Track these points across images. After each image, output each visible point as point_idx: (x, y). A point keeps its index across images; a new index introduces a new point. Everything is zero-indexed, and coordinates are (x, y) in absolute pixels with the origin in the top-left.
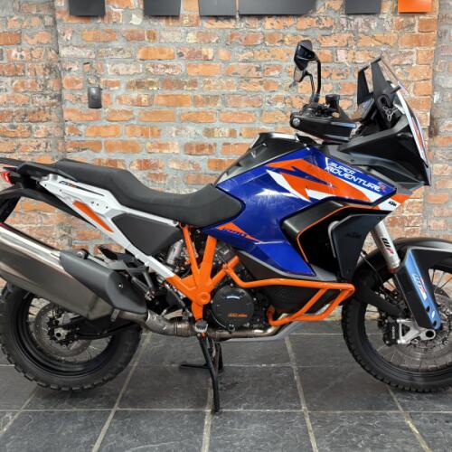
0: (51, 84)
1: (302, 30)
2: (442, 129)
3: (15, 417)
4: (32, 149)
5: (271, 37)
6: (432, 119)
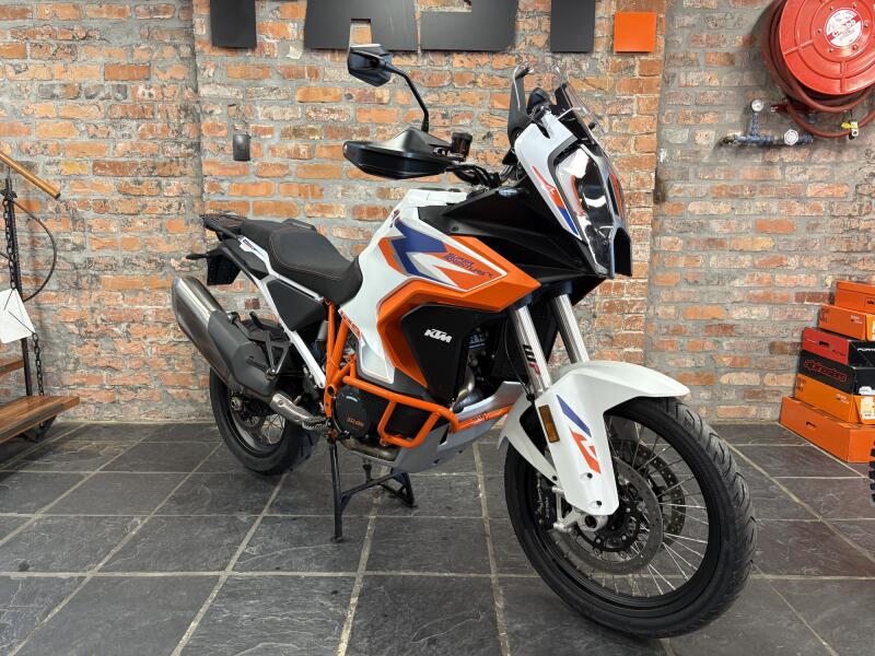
0: (187, 130)
1: (497, 69)
2: (670, 194)
3: (145, 521)
4: (160, 211)
5: (461, 78)
6: (658, 181)
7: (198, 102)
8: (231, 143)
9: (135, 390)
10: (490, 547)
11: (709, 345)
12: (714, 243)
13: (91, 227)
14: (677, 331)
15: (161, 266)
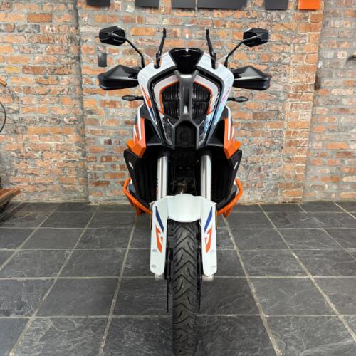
0: (72, 49)
2: (323, 85)
4: (58, 93)
6: (317, 78)
7: (78, 35)
8: (96, 57)
9: (46, 185)
11: (338, 162)
12: (344, 110)
13: (22, 101)
14: (323, 155)
15: (59, 122)
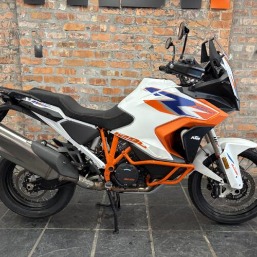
0: (13, 42)
1: (157, 16)
4: (2, 79)
5: (140, 20)
7: (18, 30)
8: (33, 49)
10: (153, 249)
12: (252, 97)
